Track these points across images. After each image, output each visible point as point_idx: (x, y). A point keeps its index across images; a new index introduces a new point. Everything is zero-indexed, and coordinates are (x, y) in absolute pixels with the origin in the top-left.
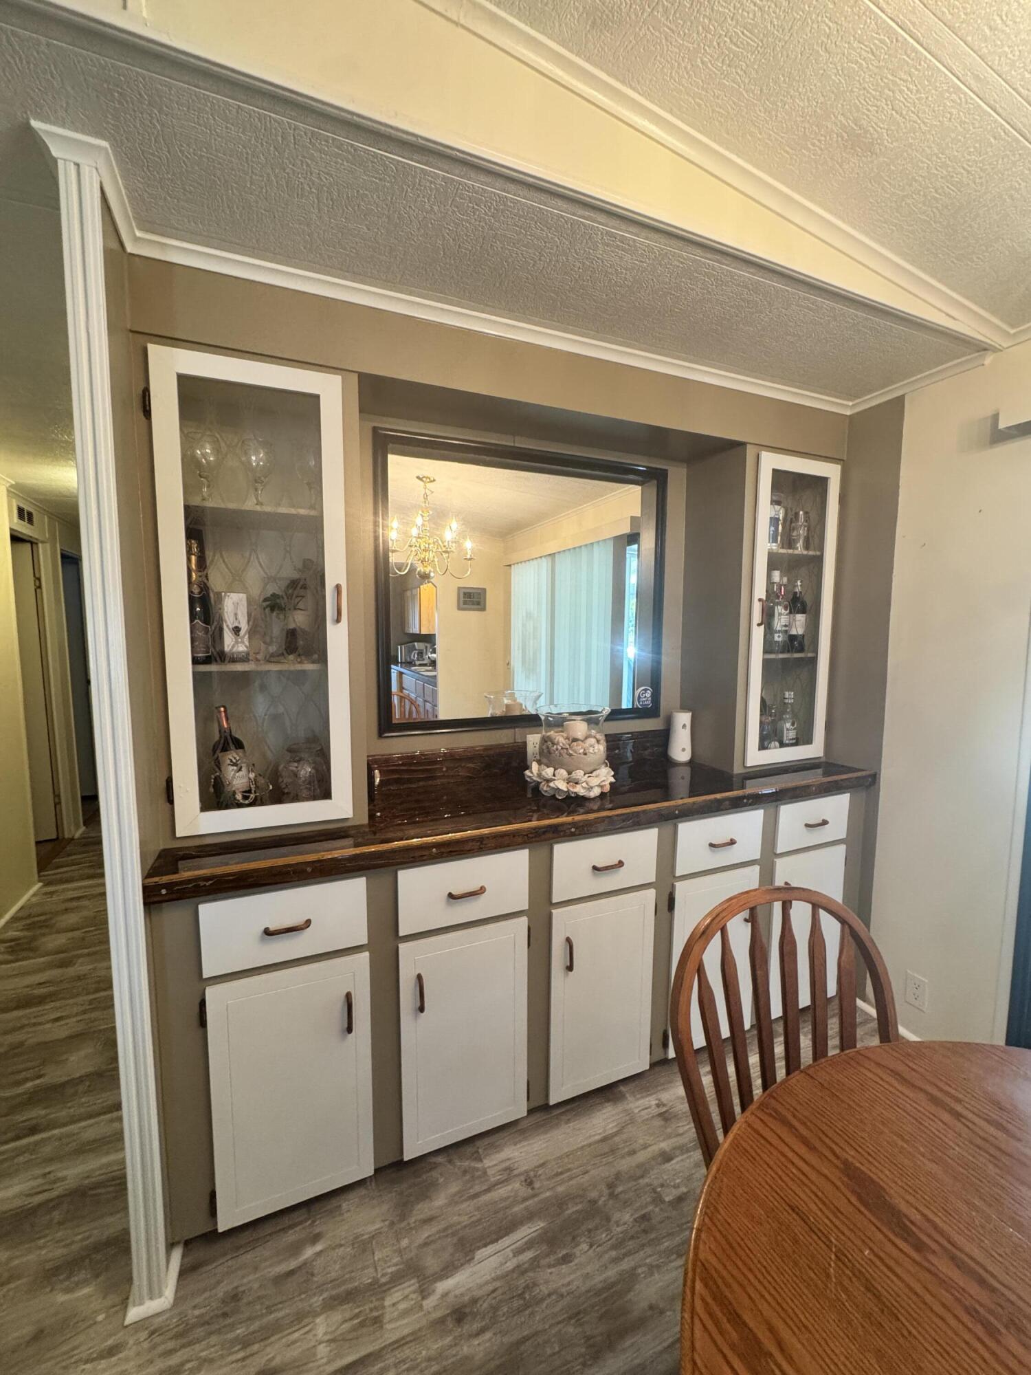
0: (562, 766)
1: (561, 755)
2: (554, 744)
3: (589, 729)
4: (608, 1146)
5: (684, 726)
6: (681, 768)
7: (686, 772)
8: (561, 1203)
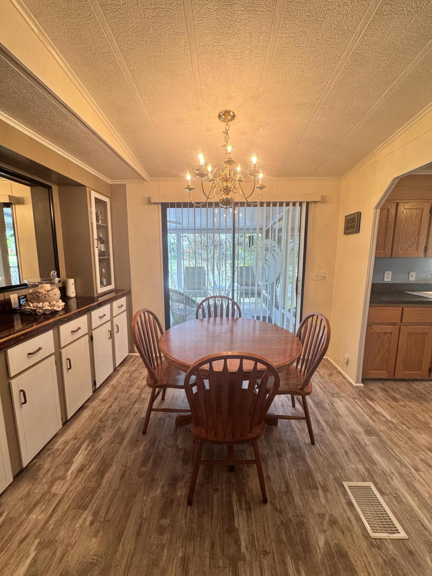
0: (46, 301)
1: (45, 297)
2: (40, 293)
3: (51, 286)
4: (92, 417)
5: (73, 284)
6: (73, 299)
7: (74, 300)
8: (89, 434)
